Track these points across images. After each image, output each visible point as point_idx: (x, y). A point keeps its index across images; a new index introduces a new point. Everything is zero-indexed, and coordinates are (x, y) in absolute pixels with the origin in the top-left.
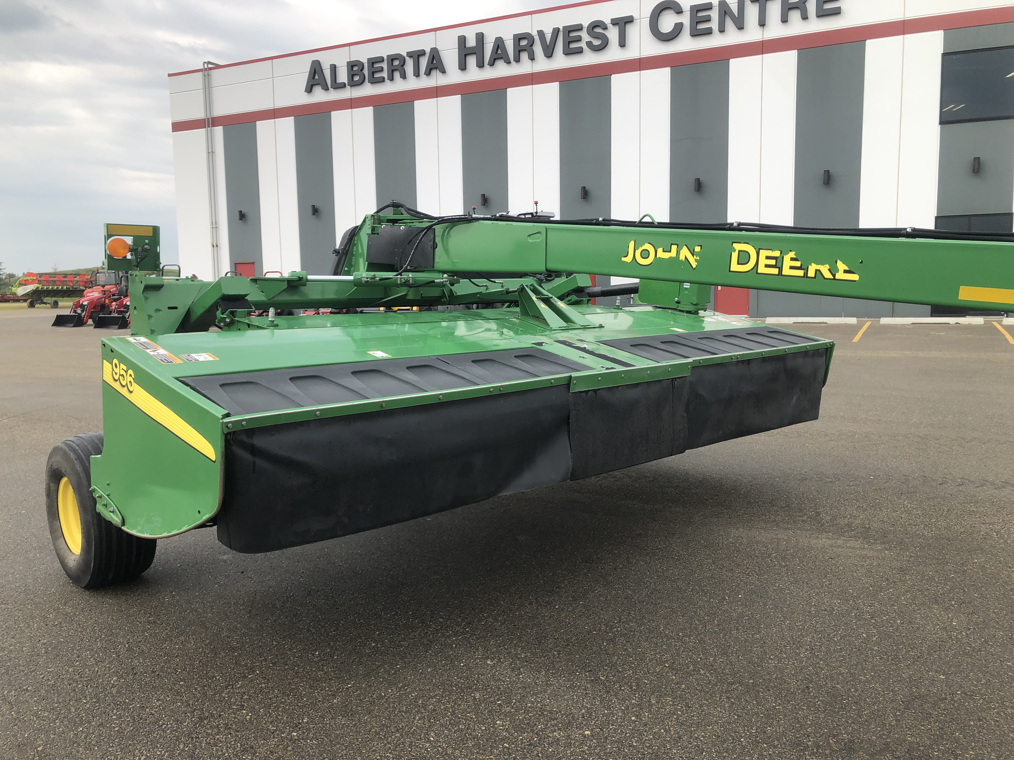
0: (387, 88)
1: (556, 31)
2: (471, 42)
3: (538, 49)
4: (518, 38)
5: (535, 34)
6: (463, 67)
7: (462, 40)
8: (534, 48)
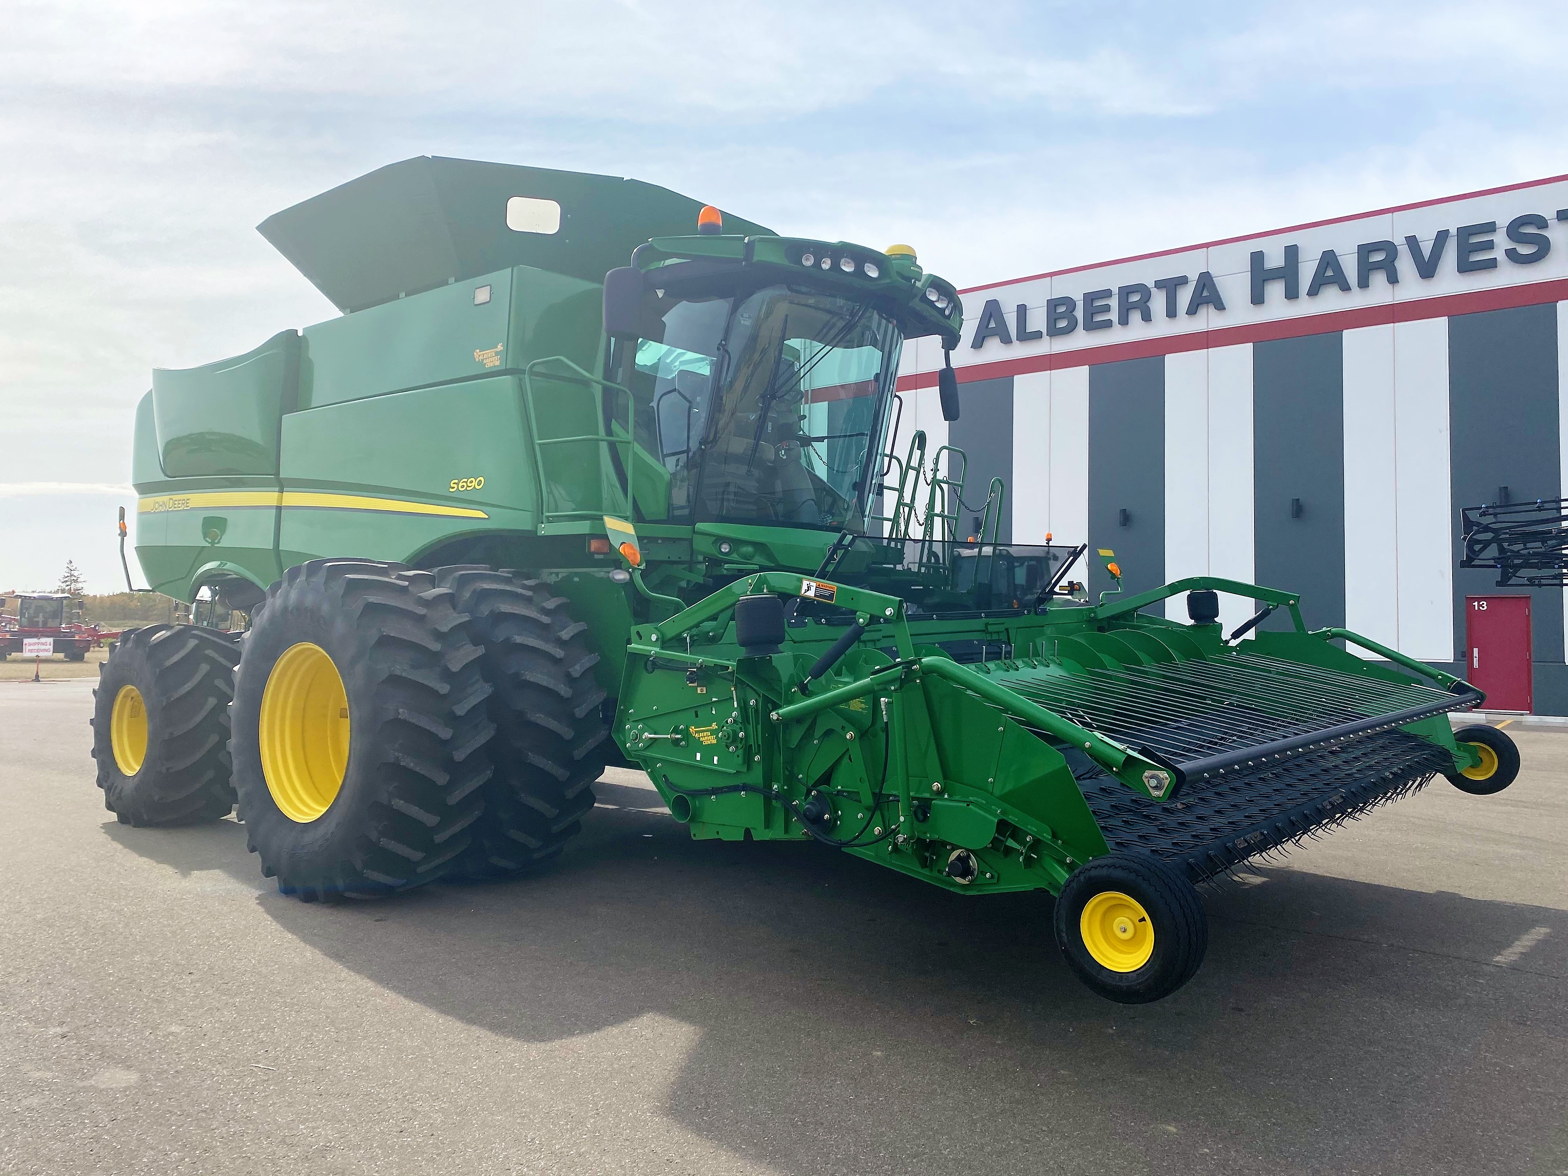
0: (1117, 336)
1: (1442, 236)
2: (1275, 259)
3: (1405, 265)
4: (1365, 251)
5: (1399, 240)
6: (1258, 298)
7: (1257, 258)
8: (1398, 264)
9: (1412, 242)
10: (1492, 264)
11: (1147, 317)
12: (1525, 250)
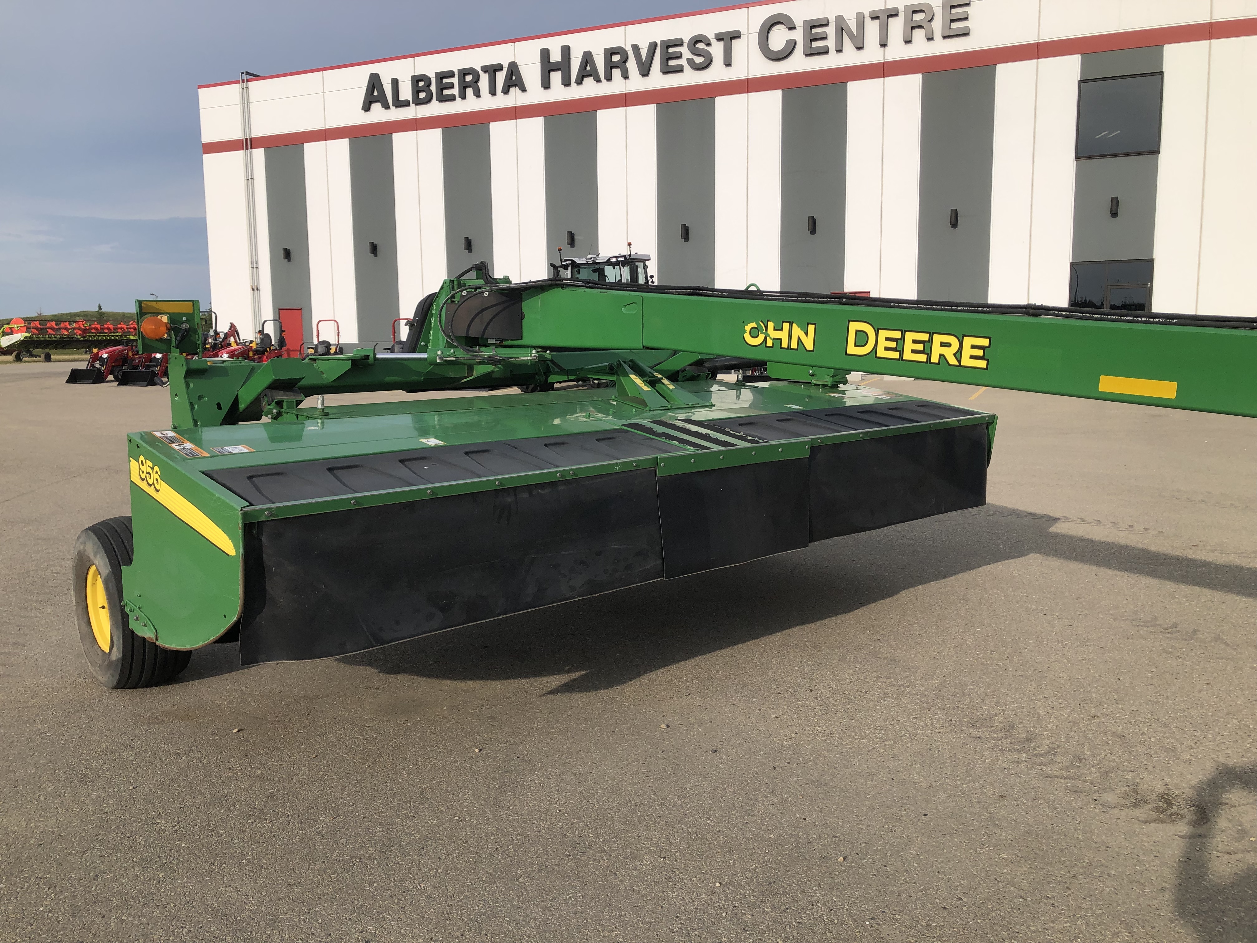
0: (458, 107)
1: (653, 47)
2: (556, 57)
3: (632, 65)
4: (610, 53)
5: (629, 48)
6: (546, 84)
7: (545, 54)
8: (628, 65)
9: (636, 48)
10: (680, 70)
11: (477, 94)
12: (699, 60)
